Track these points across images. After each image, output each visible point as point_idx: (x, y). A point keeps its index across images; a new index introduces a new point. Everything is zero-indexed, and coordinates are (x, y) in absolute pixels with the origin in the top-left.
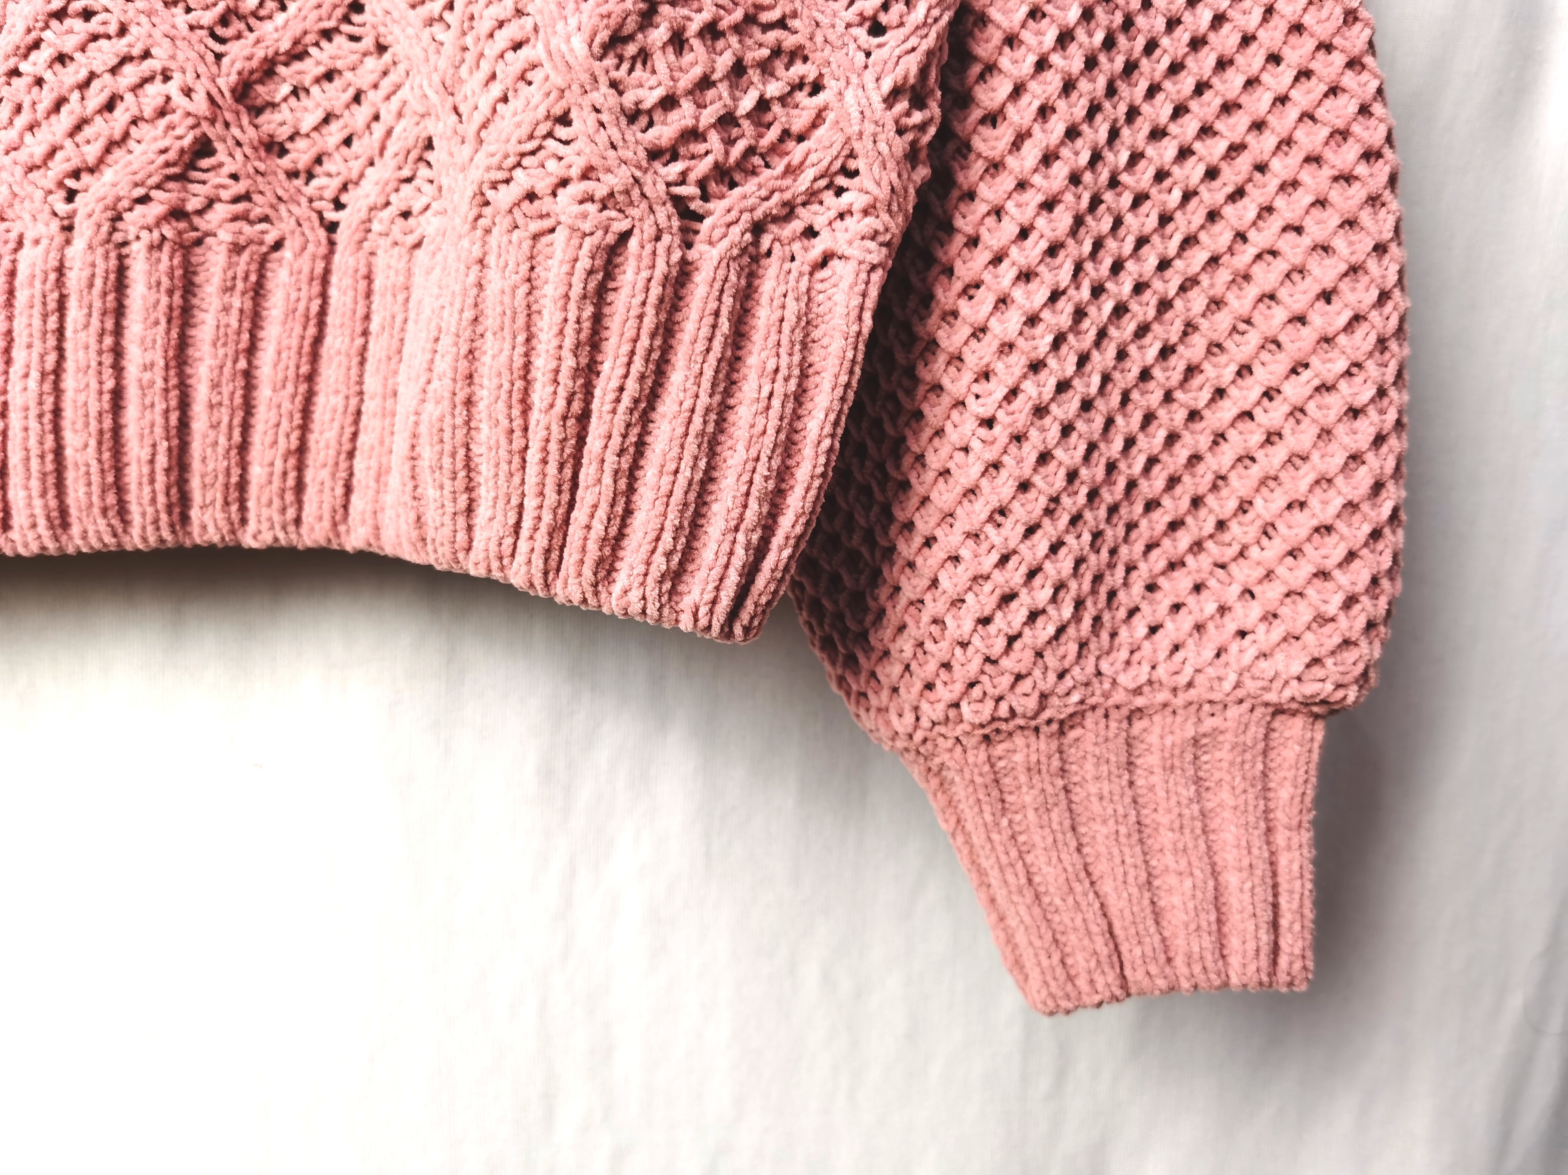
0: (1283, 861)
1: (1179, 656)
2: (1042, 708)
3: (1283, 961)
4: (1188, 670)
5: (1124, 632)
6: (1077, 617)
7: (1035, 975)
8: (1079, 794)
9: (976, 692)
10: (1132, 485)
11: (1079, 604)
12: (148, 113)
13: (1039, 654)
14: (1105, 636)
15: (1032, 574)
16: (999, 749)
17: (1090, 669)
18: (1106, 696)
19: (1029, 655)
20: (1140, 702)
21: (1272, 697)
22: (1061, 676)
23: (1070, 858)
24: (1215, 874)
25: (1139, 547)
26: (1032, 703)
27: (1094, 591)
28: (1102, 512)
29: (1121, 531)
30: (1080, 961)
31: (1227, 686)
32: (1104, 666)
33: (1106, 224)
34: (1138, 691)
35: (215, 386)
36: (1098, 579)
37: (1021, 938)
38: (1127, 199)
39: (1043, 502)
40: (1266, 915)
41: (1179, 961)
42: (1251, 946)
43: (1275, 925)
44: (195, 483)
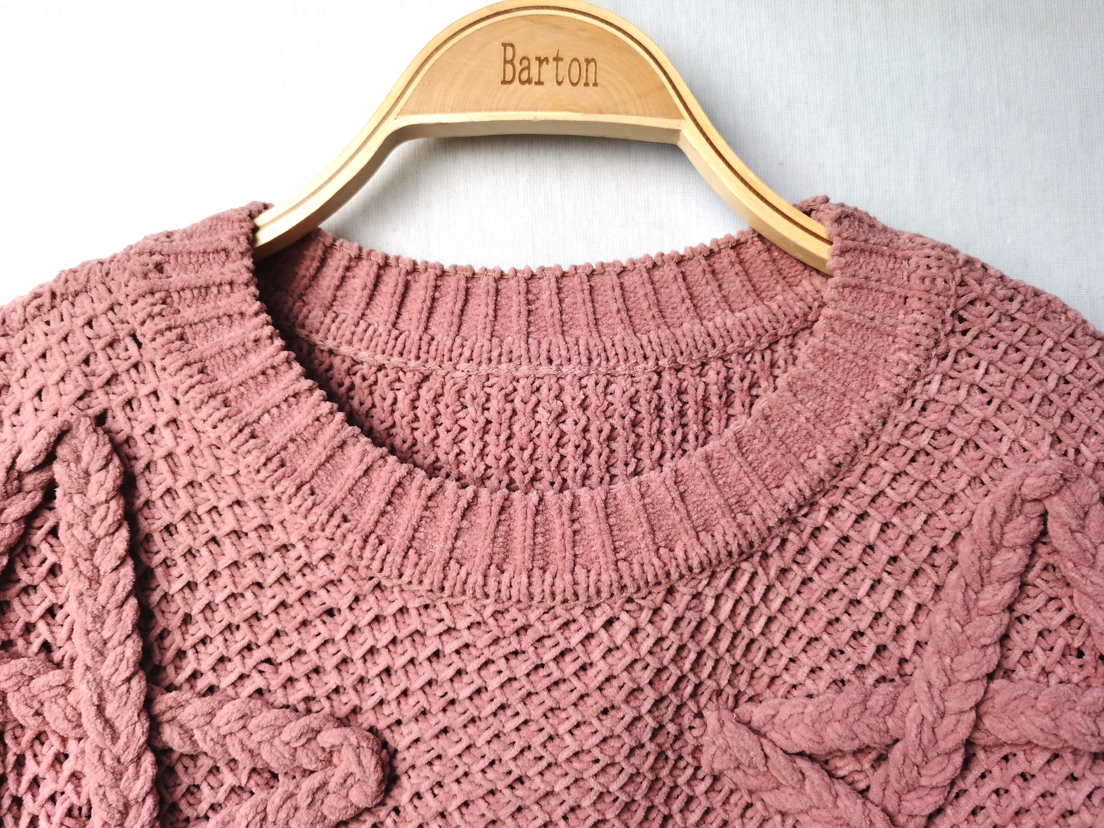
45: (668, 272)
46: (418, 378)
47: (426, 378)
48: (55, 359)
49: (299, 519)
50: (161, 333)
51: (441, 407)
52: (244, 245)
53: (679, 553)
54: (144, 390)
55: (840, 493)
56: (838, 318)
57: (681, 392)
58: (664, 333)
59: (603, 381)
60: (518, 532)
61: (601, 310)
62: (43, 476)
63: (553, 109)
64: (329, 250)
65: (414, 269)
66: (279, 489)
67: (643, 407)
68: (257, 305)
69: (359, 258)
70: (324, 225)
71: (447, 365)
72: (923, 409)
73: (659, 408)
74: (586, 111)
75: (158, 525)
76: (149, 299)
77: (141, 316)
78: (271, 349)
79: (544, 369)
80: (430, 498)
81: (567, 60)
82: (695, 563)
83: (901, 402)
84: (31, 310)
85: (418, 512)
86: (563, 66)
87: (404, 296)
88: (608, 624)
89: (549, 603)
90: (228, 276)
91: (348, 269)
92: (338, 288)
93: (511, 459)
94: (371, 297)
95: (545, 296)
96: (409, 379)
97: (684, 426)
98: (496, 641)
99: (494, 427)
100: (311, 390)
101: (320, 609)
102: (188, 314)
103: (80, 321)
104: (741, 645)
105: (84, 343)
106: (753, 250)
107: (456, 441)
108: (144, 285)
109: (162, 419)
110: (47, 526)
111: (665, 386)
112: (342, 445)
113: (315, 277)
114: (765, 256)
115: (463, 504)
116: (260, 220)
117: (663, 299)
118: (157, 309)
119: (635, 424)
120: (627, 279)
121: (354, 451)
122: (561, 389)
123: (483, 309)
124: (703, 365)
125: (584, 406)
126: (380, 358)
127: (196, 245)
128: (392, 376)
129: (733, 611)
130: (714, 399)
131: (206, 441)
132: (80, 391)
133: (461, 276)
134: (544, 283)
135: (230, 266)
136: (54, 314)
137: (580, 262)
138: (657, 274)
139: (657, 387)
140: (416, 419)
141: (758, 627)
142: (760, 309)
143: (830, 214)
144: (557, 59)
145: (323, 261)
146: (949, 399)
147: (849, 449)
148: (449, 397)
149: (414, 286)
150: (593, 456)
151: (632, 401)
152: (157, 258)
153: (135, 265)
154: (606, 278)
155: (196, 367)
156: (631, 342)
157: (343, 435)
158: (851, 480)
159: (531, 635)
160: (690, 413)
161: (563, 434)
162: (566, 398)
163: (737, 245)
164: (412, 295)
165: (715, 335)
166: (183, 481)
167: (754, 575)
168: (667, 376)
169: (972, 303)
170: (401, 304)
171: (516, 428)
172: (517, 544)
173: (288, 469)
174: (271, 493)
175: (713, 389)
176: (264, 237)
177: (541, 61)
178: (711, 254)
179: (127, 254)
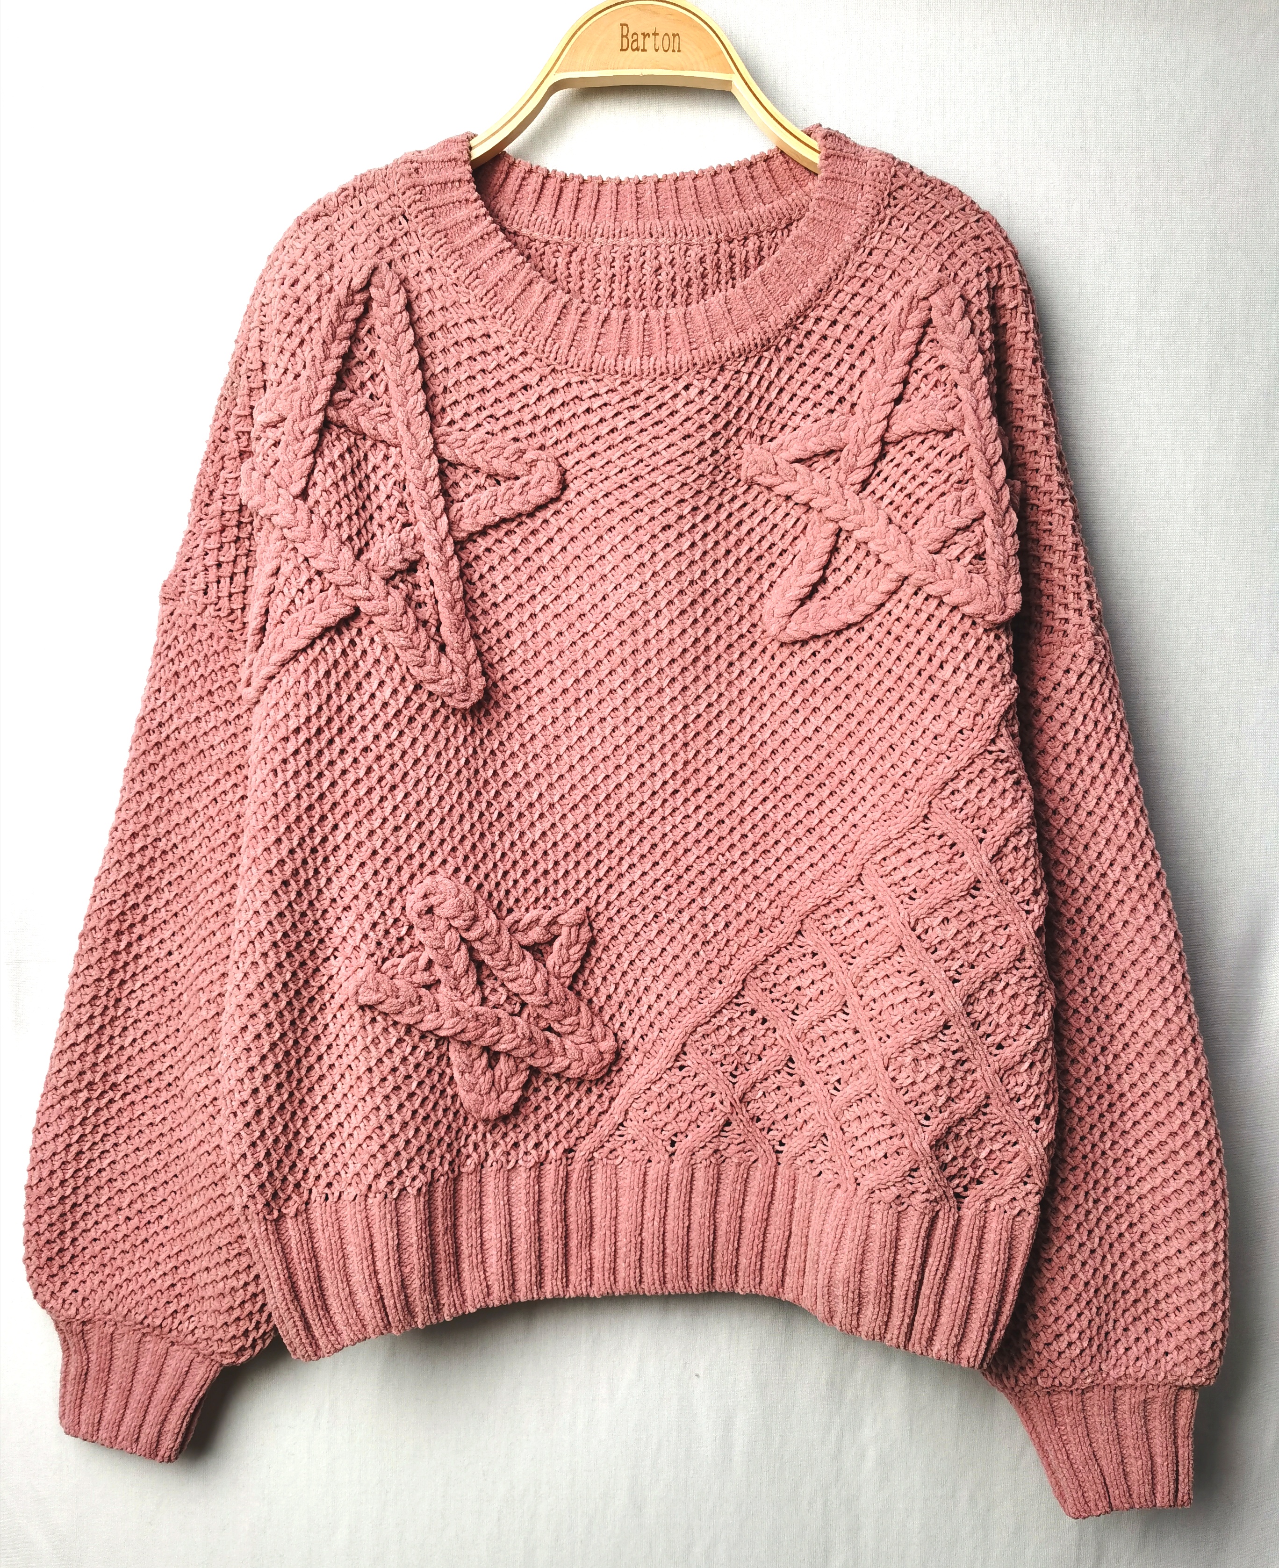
0: (1181, 1452)
1: (1138, 1364)
2: (1074, 1383)
3: (1180, 1495)
4: (1143, 1371)
5: (1113, 1351)
6: (1090, 1345)
7: (1070, 1501)
8: (1091, 1420)
9: (1045, 1374)
10: (1115, 1284)
11: (1091, 1339)
12: (706, 1109)
13: (1073, 1361)
14: (1104, 1353)
15: (1069, 1326)
16: (1055, 1398)
17: (1096, 1368)
18: (1104, 1380)
19: (1068, 1362)
20: (1120, 1383)
21: (1179, 1383)
22: (1083, 1370)
23: (1086, 1449)
24: (1152, 1458)
25: (1120, 1312)
26: (1069, 1382)
27: (1098, 1333)
28: (1102, 1298)
29: (1111, 1305)
30: (1090, 1495)
31: (1160, 1378)
32: (1103, 1367)
33: (1100, 1173)
34: (1120, 1379)
35: (729, 1223)
36: (1100, 1328)
37: (1063, 1483)
38: (1110, 1162)
39: (1074, 1296)
40: (1172, 1477)
41: (1135, 1496)
42: (1166, 1490)
43: (1177, 1480)
44: (718, 1265)
45: (725, 177)
46: (570, 249)
47: (575, 249)
48: (361, 227)
49: (507, 329)
50: (421, 212)
51: (585, 267)
52: (466, 157)
53: (727, 344)
54: (413, 249)
55: (821, 309)
56: (822, 199)
57: (731, 256)
58: (722, 217)
59: (684, 248)
60: (634, 335)
61: (682, 203)
62: (365, 296)
63: (653, 67)
64: (512, 165)
65: (565, 180)
66: (494, 310)
67: (708, 264)
68: (476, 195)
69: (530, 171)
70: (508, 149)
71: (588, 239)
72: (870, 254)
73: (718, 266)
74: (674, 69)
75: (427, 332)
76: (413, 191)
77: (408, 202)
78: (486, 223)
79: (648, 241)
80: (583, 314)
81: (661, 35)
82: (735, 349)
83: (857, 249)
84: (341, 198)
85: (576, 323)
86: (659, 38)
87: (559, 197)
88: (686, 388)
89: (652, 376)
90: (458, 176)
91: (524, 179)
92: (518, 192)
93: (628, 299)
94: (539, 199)
95: (648, 194)
96: (565, 249)
97: (734, 279)
98: (623, 400)
99: (617, 279)
100: (510, 248)
101: (521, 385)
102: (435, 201)
103: (373, 206)
104: (764, 405)
105: (377, 219)
106: (777, 162)
107: (595, 288)
108: (409, 182)
109: (425, 267)
110: (367, 327)
111: (721, 251)
112: (530, 283)
113: (502, 185)
114: (785, 166)
115: (602, 318)
116: (473, 143)
117: (721, 195)
118: (418, 197)
119: (703, 276)
120: (698, 183)
121: (537, 288)
122: (658, 254)
123: (609, 204)
124: (746, 239)
125: (672, 263)
126: (546, 237)
127: (437, 157)
128: (554, 248)
129: (759, 382)
130: (752, 261)
131: (450, 281)
132: (377, 248)
133: (596, 182)
134: (646, 186)
135: (457, 170)
136: (356, 201)
137: (669, 172)
138: (717, 179)
139: (717, 252)
140: (570, 276)
141: (773, 394)
142: (781, 201)
143: (819, 134)
144: (655, 34)
145: (508, 174)
146: (885, 246)
147: (826, 279)
148: (590, 259)
149: (565, 191)
150: (678, 296)
151: (702, 260)
152: (415, 165)
153: (404, 169)
154: (686, 182)
155: (442, 234)
156: (701, 223)
157: (530, 276)
158: (828, 300)
159: (643, 395)
160: (737, 270)
161: (659, 282)
162: (662, 258)
163: (767, 159)
164: (564, 196)
165: (753, 218)
166: (438, 306)
167: (771, 361)
168: (722, 245)
169: (901, 187)
170: (557, 204)
171: (631, 278)
172: (634, 343)
173: (498, 298)
174: (490, 314)
175: (751, 254)
176: (476, 154)
177: (645, 35)
178: (751, 165)
179: (396, 163)
